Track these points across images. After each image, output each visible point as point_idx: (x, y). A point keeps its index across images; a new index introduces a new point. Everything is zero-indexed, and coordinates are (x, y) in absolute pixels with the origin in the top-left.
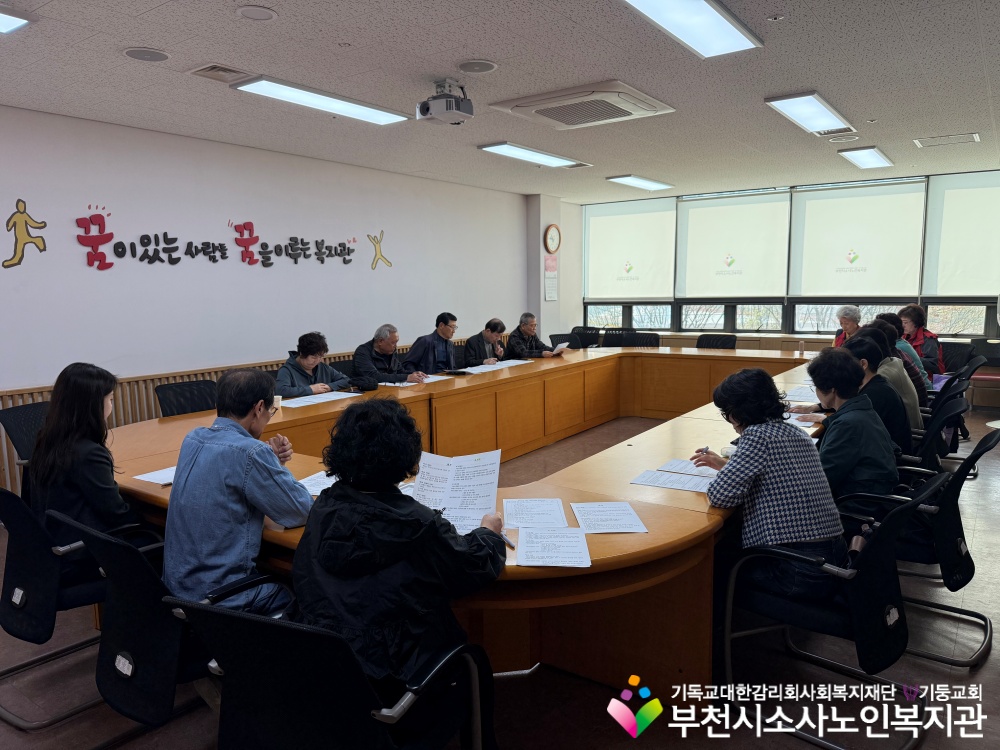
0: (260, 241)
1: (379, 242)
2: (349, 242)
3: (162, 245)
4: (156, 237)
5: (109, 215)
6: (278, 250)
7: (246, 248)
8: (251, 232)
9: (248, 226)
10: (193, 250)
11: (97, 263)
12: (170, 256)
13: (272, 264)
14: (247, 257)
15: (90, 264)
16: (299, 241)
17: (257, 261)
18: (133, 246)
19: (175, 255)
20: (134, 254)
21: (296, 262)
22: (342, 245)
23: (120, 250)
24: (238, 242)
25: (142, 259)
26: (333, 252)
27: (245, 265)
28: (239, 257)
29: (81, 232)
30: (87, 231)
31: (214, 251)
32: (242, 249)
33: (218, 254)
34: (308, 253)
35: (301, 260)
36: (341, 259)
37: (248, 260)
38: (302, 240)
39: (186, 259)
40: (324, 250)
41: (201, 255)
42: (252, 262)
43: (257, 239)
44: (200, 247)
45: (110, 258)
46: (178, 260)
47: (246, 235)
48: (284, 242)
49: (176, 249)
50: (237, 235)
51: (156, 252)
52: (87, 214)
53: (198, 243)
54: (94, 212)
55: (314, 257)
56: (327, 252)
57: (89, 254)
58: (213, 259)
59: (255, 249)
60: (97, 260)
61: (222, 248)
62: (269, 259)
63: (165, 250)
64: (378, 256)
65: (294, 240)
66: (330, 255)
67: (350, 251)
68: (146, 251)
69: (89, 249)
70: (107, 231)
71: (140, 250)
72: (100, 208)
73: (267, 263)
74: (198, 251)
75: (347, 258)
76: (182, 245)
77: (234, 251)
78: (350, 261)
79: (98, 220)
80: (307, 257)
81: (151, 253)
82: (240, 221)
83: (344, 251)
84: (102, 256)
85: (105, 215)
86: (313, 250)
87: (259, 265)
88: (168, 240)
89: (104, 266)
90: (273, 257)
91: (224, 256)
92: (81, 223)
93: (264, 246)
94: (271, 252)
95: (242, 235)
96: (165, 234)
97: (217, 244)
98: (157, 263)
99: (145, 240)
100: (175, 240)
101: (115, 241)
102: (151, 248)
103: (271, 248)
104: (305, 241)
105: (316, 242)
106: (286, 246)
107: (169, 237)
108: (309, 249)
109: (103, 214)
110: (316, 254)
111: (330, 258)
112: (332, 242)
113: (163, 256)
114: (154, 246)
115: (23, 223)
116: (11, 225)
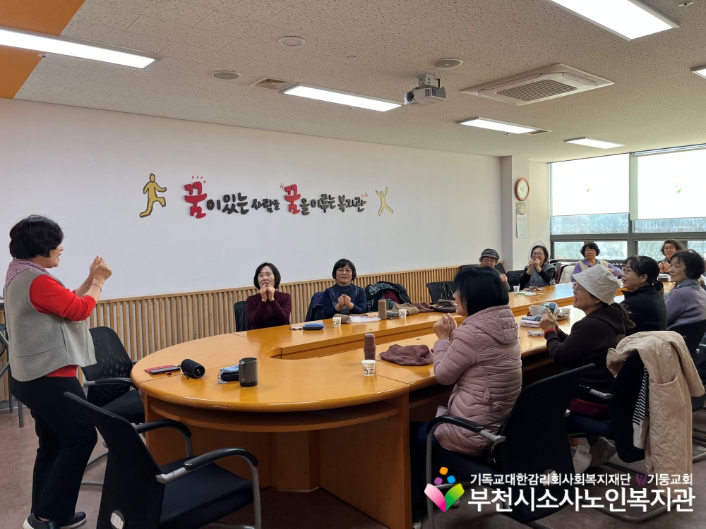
0: (301, 198)
1: (384, 196)
2: (363, 196)
3: (237, 201)
4: (234, 196)
5: (204, 182)
6: (313, 203)
7: (292, 202)
8: (295, 191)
9: (294, 188)
10: (257, 204)
11: (196, 214)
12: (242, 209)
13: (309, 213)
14: (292, 209)
15: (192, 214)
16: (328, 197)
17: (299, 211)
18: (219, 202)
19: (245, 208)
20: (219, 208)
21: (325, 212)
22: (357, 199)
23: (210, 205)
24: (286, 198)
25: (224, 211)
26: (351, 204)
27: (291, 214)
28: (287, 208)
29: (187, 193)
30: (191, 193)
31: (270, 205)
32: (289, 203)
33: (273, 207)
34: (333, 205)
35: (328, 210)
36: (356, 208)
37: (293, 210)
38: (330, 196)
39: (252, 211)
40: (344, 203)
41: (262, 208)
42: (296, 212)
43: (299, 196)
44: (261, 202)
45: (205, 210)
46: (247, 211)
47: (292, 193)
48: (317, 198)
49: (246, 204)
50: (286, 194)
51: (233, 205)
52: (191, 182)
53: (260, 200)
54: (195, 180)
55: (337, 208)
56: (347, 204)
57: (191, 208)
58: (270, 210)
59: (298, 202)
60: (196, 212)
61: (276, 203)
62: (307, 209)
63: (239, 205)
64: (384, 205)
65: (324, 196)
66: (349, 206)
67: (363, 203)
68: (227, 205)
69: (191, 205)
70: (203, 193)
71: (223, 205)
72: (199, 177)
73: (305, 213)
74: (261, 205)
75: (361, 207)
77: (284, 205)
78: (363, 209)
79: (198, 186)
80: (332, 207)
81: (230, 207)
82: (288, 184)
83: (358, 203)
84: (200, 208)
86: (337, 202)
87: (300, 214)
88: (241, 198)
89: (200, 215)
90: (310, 208)
91: (277, 208)
92: (188, 188)
93: (304, 201)
94: (308, 205)
95: (289, 193)
96: (239, 194)
97: (272, 200)
98: (234, 213)
99: (226, 198)
100: (245, 198)
101: (208, 199)
102: (230, 203)
103: (308, 202)
104: (332, 196)
105: (339, 197)
106: (318, 201)
107: (242, 196)
108: (334, 202)
109: (202, 181)
110: (339, 205)
111: (348, 208)
112: (350, 196)
113: (238, 208)
114: (232, 202)
115: (153, 190)
116: (146, 190)
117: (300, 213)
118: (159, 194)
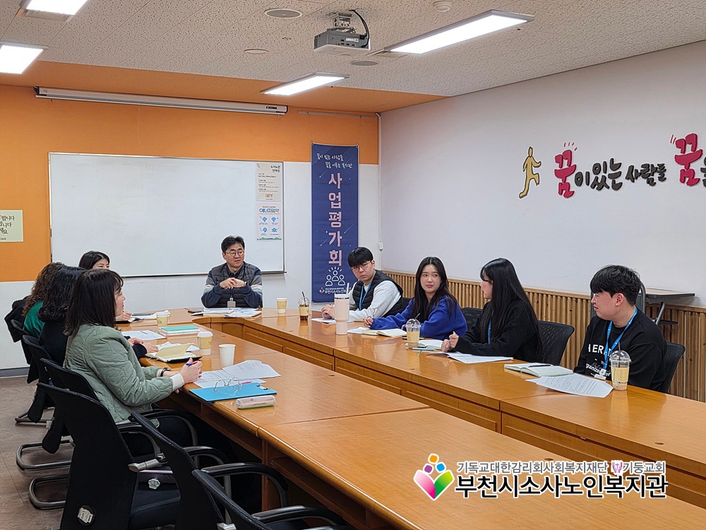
0: (705, 156)
4: (605, 163)
5: (575, 150)
7: (687, 166)
8: (695, 145)
9: (693, 139)
10: (634, 173)
12: (614, 182)
14: (688, 178)
15: (560, 193)
17: (698, 180)
18: (588, 174)
19: (618, 181)
20: (588, 183)
23: (579, 181)
24: (679, 160)
25: (593, 187)
28: (678, 176)
29: (557, 167)
30: (561, 166)
31: (652, 173)
32: (682, 167)
33: (656, 176)
39: (627, 184)
41: (641, 181)
42: (693, 182)
43: (701, 152)
45: (573, 187)
46: (621, 185)
47: (689, 148)
49: (619, 174)
50: (678, 152)
51: (604, 178)
52: (562, 151)
53: (638, 166)
54: (567, 148)
57: (560, 184)
58: (651, 183)
59: (697, 166)
60: (565, 190)
63: (611, 176)
69: (560, 181)
70: (573, 164)
71: (593, 177)
72: (571, 144)
74: (640, 174)
77: (674, 170)
79: (568, 155)
81: (600, 181)
82: (682, 136)
84: (568, 186)
85: (573, 151)
87: (700, 186)
88: (616, 166)
89: (569, 194)
91: (662, 179)
92: (559, 159)
95: (683, 151)
96: (612, 161)
97: (656, 166)
98: (605, 189)
99: (597, 168)
100: (619, 165)
101: (577, 172)
107: (616, 162)
109: (571, 148)
113: (609, 182)
114: (602, 173)
115: (530, 165)
116: (525, 167)
117: (702, 183)
118: (535, 170)
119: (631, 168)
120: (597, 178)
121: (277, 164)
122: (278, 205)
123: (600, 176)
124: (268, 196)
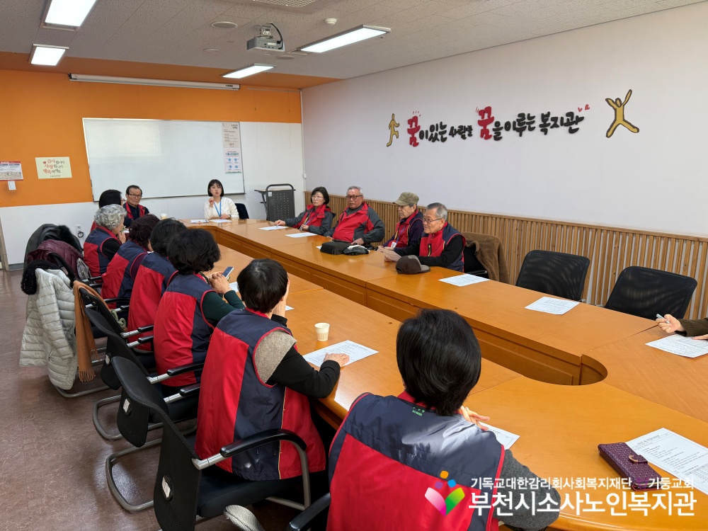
0: (495, 121)
2: (580, 110)
3: (440, 130)
4: (437, 125)
5: (420, 115)
6: (507, 126)
7: (485, 127)
8: (490, 114)
9: (488, 110)
10: (453, 131)
12: (442, 137)
13: (501, 138)
14: (485, 135)
15: (411, 144)
16: (526, 117)
17: (491, 136)
18: (427, 131)
19: (444, 136)
20: (427, 137)
21: (521, 135)
22: (570, 114)
23: (421, 137)
24: (480, 123)
25: (430, 140)
26: (558, 123)
27: (483, 139)
28: (479, 133)
29: (408, 127)
30: (411, 126)
31: (464, 131)
32: (482, 128)
33: (467, 133)
34: (532, 126)
35: (526, 133)
36: (567, 128)
38: (529, 115)
39: (449, 138)
40: (549, 121)
41: (458, 136)
42: (488, 137)
43: (493, 118)
44: (457, 128)
45: (418, 140)
46: (446, 138)
47: (486, 115)
48: (513, 118)
49: (445, 132)
50: (480, 118)
51: (436, 134)
52: (412, 116)
54: (414, 114)
55: (538, 129)
56: (552, 123)
57: (411, 138)
58: (464, 137)
59: (491, 127)
60: (413, 142)
61: (470, 129)
62: (500, 134)
63: (441, 133)
64: (619, 120)
65: (522, 115)
66: (555, 126)
67: (580, 119)
69: (411, 135)
71: (430, 134)
72: (416, 112)
73: (498, 138)
74: (456, 132)
75: (574, 127)
76: (448, 129)
77: (477, 130)
78: (577, 130)
79: (415, 119)
80: (531, 129)
81: (434, 136)
82: (483, 108)
83: (572, 122)
84: (415, 139)
86: (538, 121)
88: (443, 127)
89: (416, 144)
90: (503, 132)
91: (470, 135)
92: (410, 122)
93: (498, 124)
94: (502, 128)
95: (483, 117)
96: (441, 123)
97: (467, 126)
98: (436, 141)
99: (432, 128)
100: (445, 126)
101: (420, 130)
103: (502, 125)
104: (531, 115)
105: (543, 116)
106: (514, 123)
107: (443, 124)
108: (534, 122)
109: (417, 115)
110: (541, 126)
111: (555, 129)
112: (559, 112)
113: (439, 137)
114: (435, 132)
115: (393, 125)
116: (390, 126)
117: (492, 138)
118: (396, 129)
119: (452, 128)
120: (432, 134)
121: (235, 124)
122: (238, 150)
123: (434, 133)
124: (231, 144)
